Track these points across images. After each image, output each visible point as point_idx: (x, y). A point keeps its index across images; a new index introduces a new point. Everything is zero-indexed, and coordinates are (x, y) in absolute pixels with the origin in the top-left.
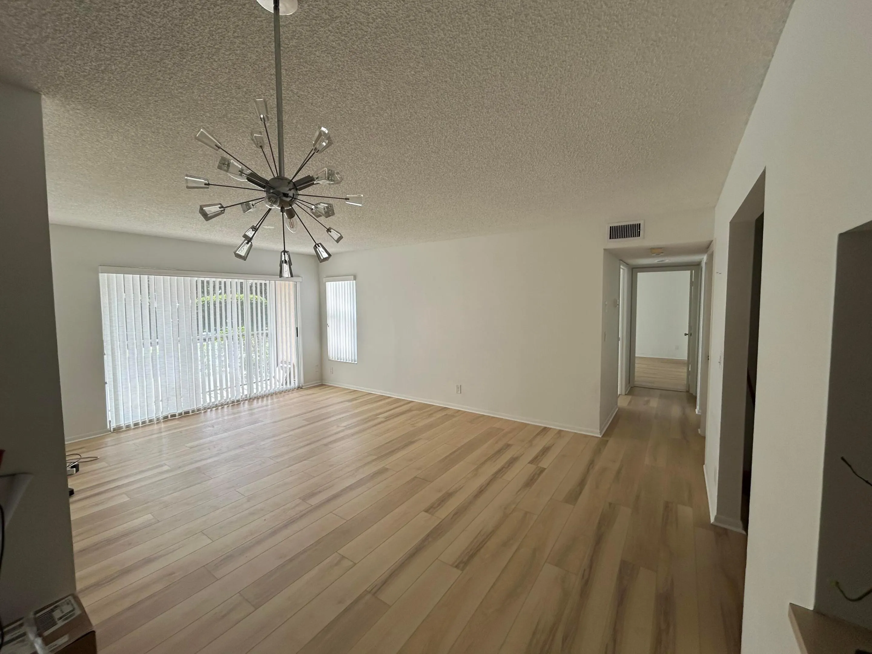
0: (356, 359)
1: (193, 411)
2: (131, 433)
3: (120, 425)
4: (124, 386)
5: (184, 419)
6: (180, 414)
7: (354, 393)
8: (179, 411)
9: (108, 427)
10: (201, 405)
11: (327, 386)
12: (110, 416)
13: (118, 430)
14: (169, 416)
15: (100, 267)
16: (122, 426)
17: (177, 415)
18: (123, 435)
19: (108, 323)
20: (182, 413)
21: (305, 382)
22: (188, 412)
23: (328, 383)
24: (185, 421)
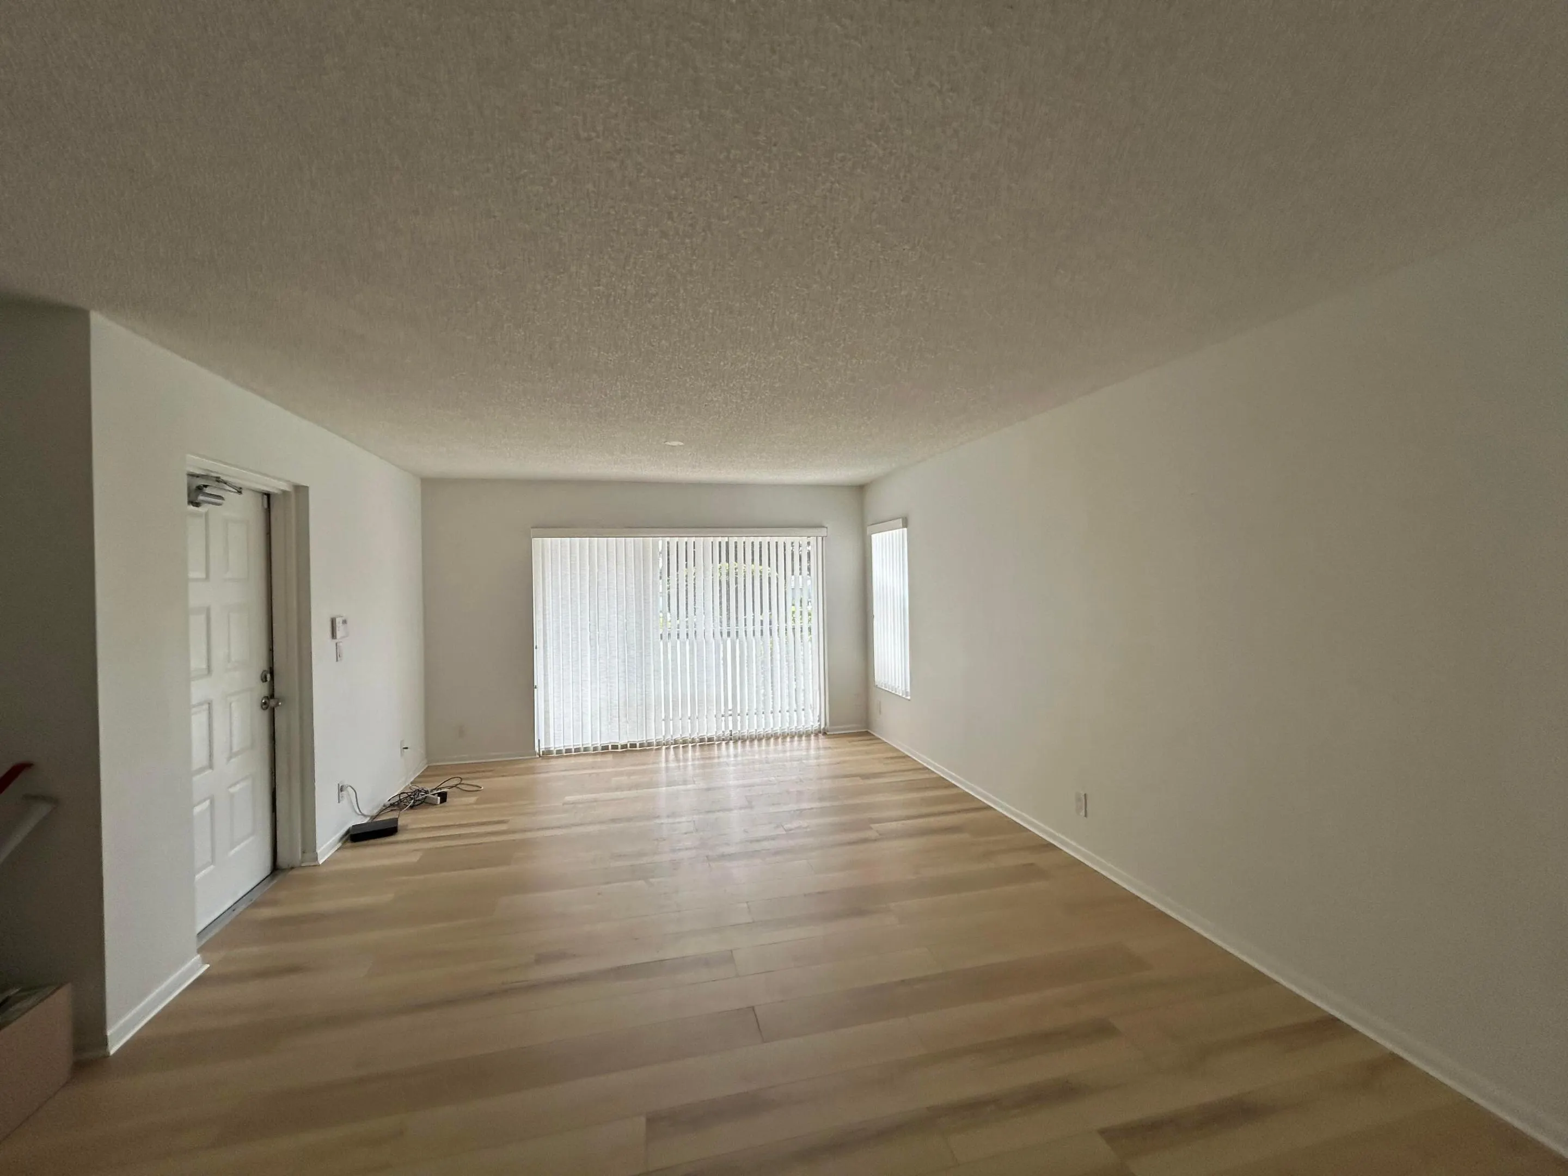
0: (909, 690)
1: (641, 745)
2: (561, 762)
3: (550, 748)
4: (555, 694)
5: (627, 754)
6: (624, 746)
7: (904, 760)
8: (623, 742)
9: (537, 749)
10: (653, 738)
11: (872, 737)
12: (540, 734)
13: (547, 754)
14: (610, 747)
15: (532, 530)
16: (552, 751)
17: (619, 746)
18: (554, 762)
19: (541, 605)
20: (626, 745)
21: (832, 723)
22: (633, 745)
23: (874, 732)
24: (629, 758)
